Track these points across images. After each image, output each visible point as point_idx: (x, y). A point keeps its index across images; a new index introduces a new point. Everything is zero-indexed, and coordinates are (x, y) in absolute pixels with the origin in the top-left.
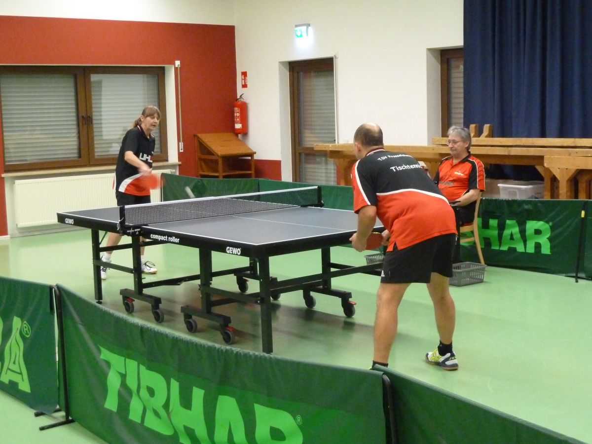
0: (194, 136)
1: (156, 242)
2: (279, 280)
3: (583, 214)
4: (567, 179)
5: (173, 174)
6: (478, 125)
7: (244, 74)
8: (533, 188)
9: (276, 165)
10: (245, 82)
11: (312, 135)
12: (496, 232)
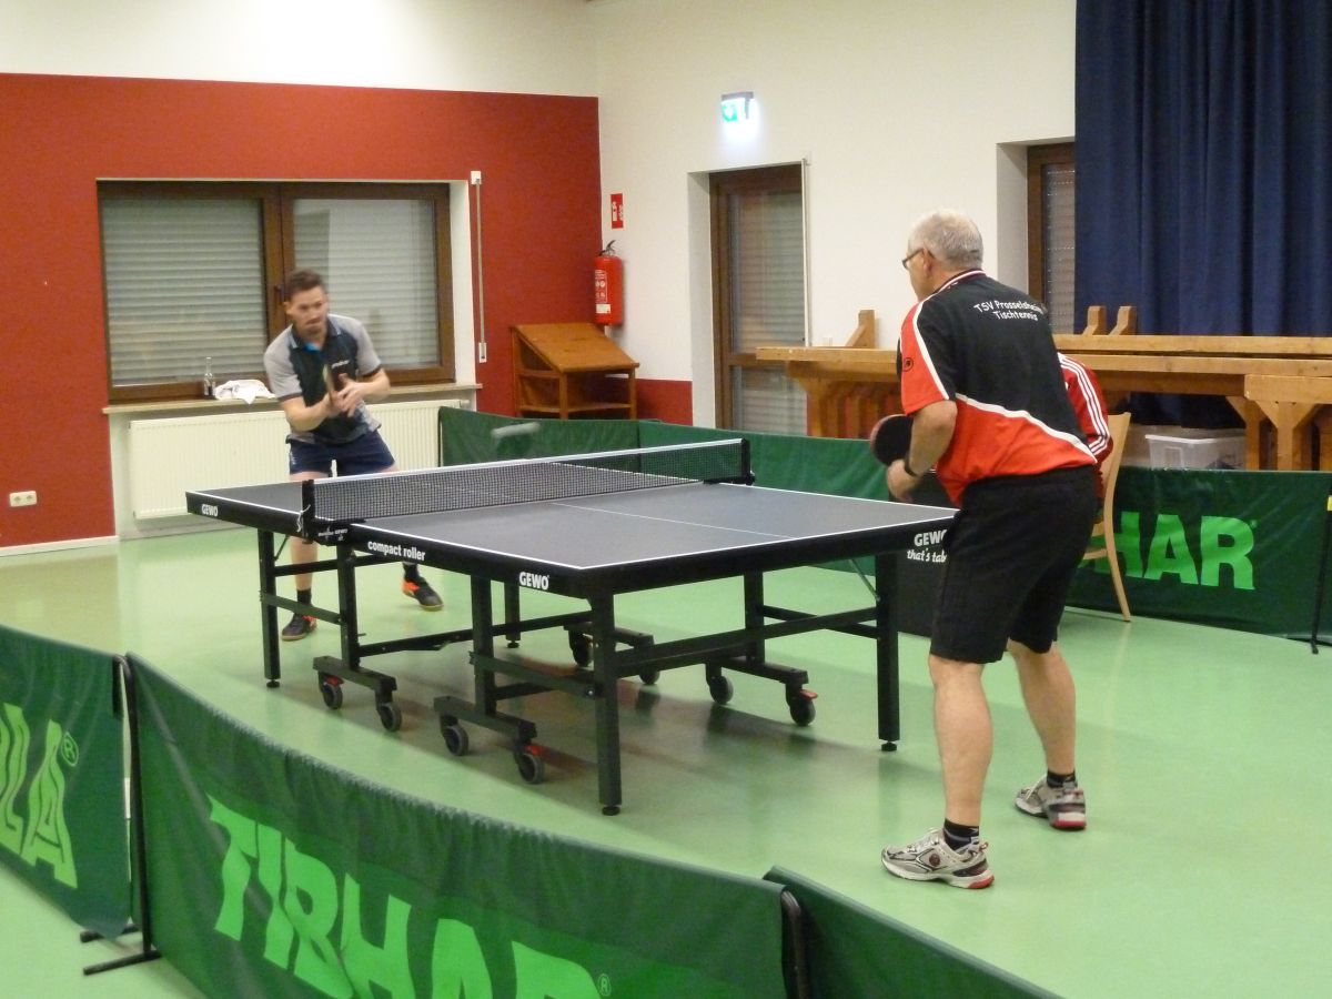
0: (512, 329)
1: (378, 559)
2: (658, 641)
3: (1330, 502)
4: (1293, 425)
5: (465, 409)
6: (1104, 307)
7: (617, 199)
8: (1220, 445)
9: (683, 390)
10: (618, 217)
11: (759, 328)
12: (1135, 541)
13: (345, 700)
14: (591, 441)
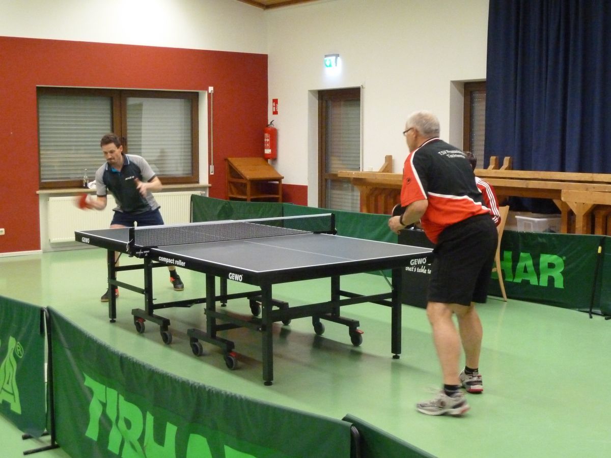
0: (226, 160)
1: (162, 264)
2: (291, 306)
3: (600, 249)
4: (583, 214)
5: (203, 195)
6: (498, 157)
7: (275, 101)
8: (548, 221)
9: (303, 190)
10: (276, 109)
11: (339, 162)
12: (509, 265)
13: (145, 330)
14: (260, 212)
